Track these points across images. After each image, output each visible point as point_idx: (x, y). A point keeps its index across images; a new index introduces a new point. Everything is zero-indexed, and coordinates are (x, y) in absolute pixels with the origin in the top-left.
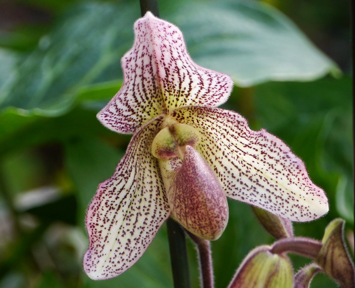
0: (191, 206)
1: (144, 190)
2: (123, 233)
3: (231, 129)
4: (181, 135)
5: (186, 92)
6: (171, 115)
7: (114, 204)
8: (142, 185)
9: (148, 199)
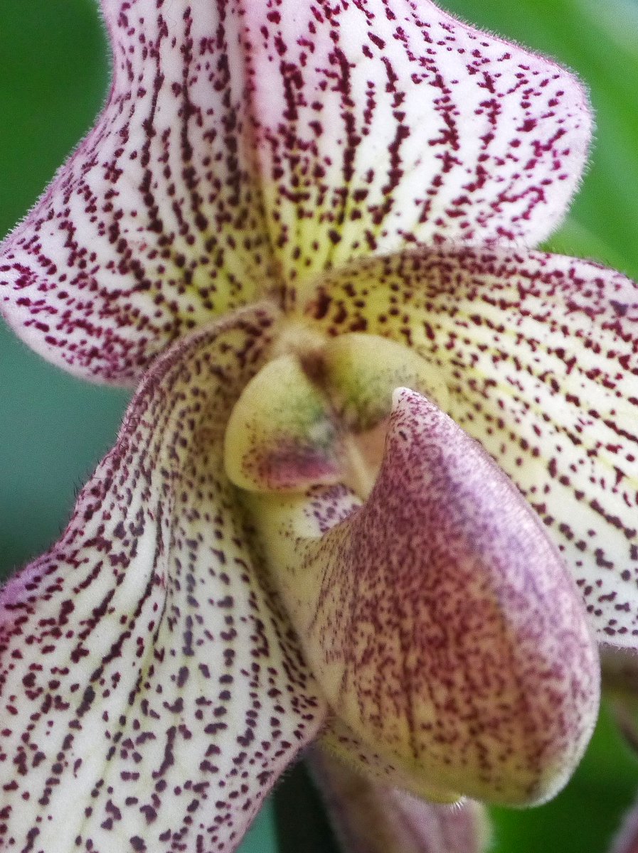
0: (434, 631)
1: (198, 632)
2: (111, 815)
3: (588, 344)
4: (357, 382)
5: (375, 198)
6: (307, 310)
7: (66, 682)
8: (185, 610)
9: (217, 669)
